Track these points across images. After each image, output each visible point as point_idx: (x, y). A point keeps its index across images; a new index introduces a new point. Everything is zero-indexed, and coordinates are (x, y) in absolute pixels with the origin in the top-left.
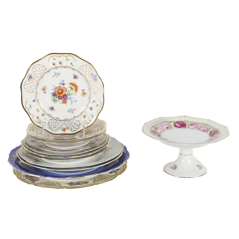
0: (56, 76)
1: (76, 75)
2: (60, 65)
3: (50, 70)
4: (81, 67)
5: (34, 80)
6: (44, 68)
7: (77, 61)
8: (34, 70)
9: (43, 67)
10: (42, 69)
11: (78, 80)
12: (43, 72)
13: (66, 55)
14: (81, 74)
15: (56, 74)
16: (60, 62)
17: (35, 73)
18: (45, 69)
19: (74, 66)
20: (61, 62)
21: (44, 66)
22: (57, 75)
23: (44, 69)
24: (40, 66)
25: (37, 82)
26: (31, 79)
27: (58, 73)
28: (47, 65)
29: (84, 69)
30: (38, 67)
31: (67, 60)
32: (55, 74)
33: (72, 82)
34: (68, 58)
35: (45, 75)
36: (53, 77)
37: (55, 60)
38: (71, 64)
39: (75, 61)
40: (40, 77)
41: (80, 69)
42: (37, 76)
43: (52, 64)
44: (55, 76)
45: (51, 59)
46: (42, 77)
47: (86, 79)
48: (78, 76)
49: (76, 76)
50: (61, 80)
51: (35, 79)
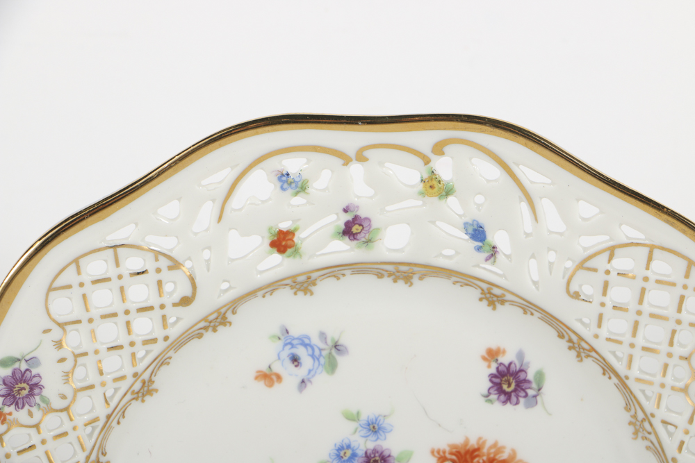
0: (302, 372)
1: (520, 355)
2: (343, 250)
3: (234, 305)
4: (582, 274)
5: (52, 423)
6: (168, 287)
7: (546, 207)
8: (64, 306)
9: (166, 275)
10: (154, 301)
11: (538, 409)
12: (159, 333)
13: (423, 138)
14: (580, 348)
15: (301, 352)
16: (356, 220)
17: (75, 339)
18: (185, 301)
19: (500, 257)
20: (362, 213)
21: (175, 265)
22: (307, 362)
23: (169, 301)
24: (133, 262)
25: (89, 444)
26: (21, 415)
27: (323, 336)
28: (206, 254)
29: (621, 293)
30: (112, 272)
31: (435, 187)
32: (288, 351)
33: (473, 442)
34: (444, 168)
35: (180, 359)
36: (261, 385)
37: (299, 200)
38: (478, 234)
39: (524, 206)
40: (124, 385)
41: (576, 296)
42: (93, 378)
43: (260, 242)
44: (291, 376)
45: (260, 184)
46: (145, 390)
47: (631, 400)
48: (540, 376)
49: (515, 374)
50: (352, 417)
51: (64, 404)
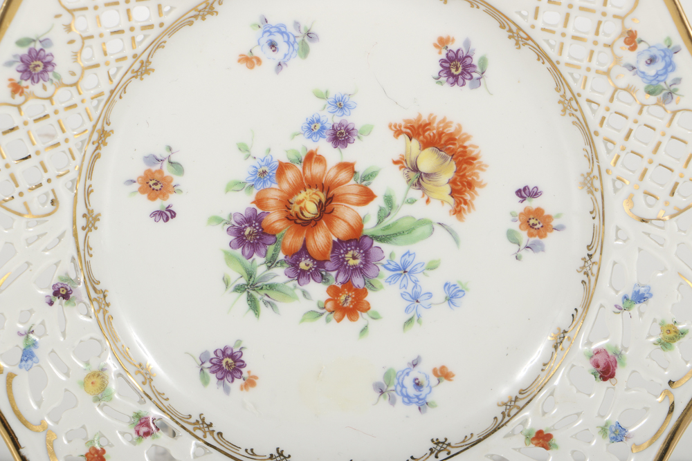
0: (278, 56)
1: (467, 43)
5: (64, 96)
11: (481, 90)
12: (155, 20)
14: (519, 37)
15: (278, 39)
17: (82, 24)
22: (283, 47)
25: (95, 115)
26: (36, 88)
27: (297, 25)
32: (266, 38)
33: (425, 118)
35: (173, 42)
36: (243, 66)
40: (125, 65)
42: (98, 58)
44: (269, 59)
46: (143, 69)
47: (560, 81)
48: (483, 61)
49: (463, 60)
50: (322, 96)
51: (72, 80)
